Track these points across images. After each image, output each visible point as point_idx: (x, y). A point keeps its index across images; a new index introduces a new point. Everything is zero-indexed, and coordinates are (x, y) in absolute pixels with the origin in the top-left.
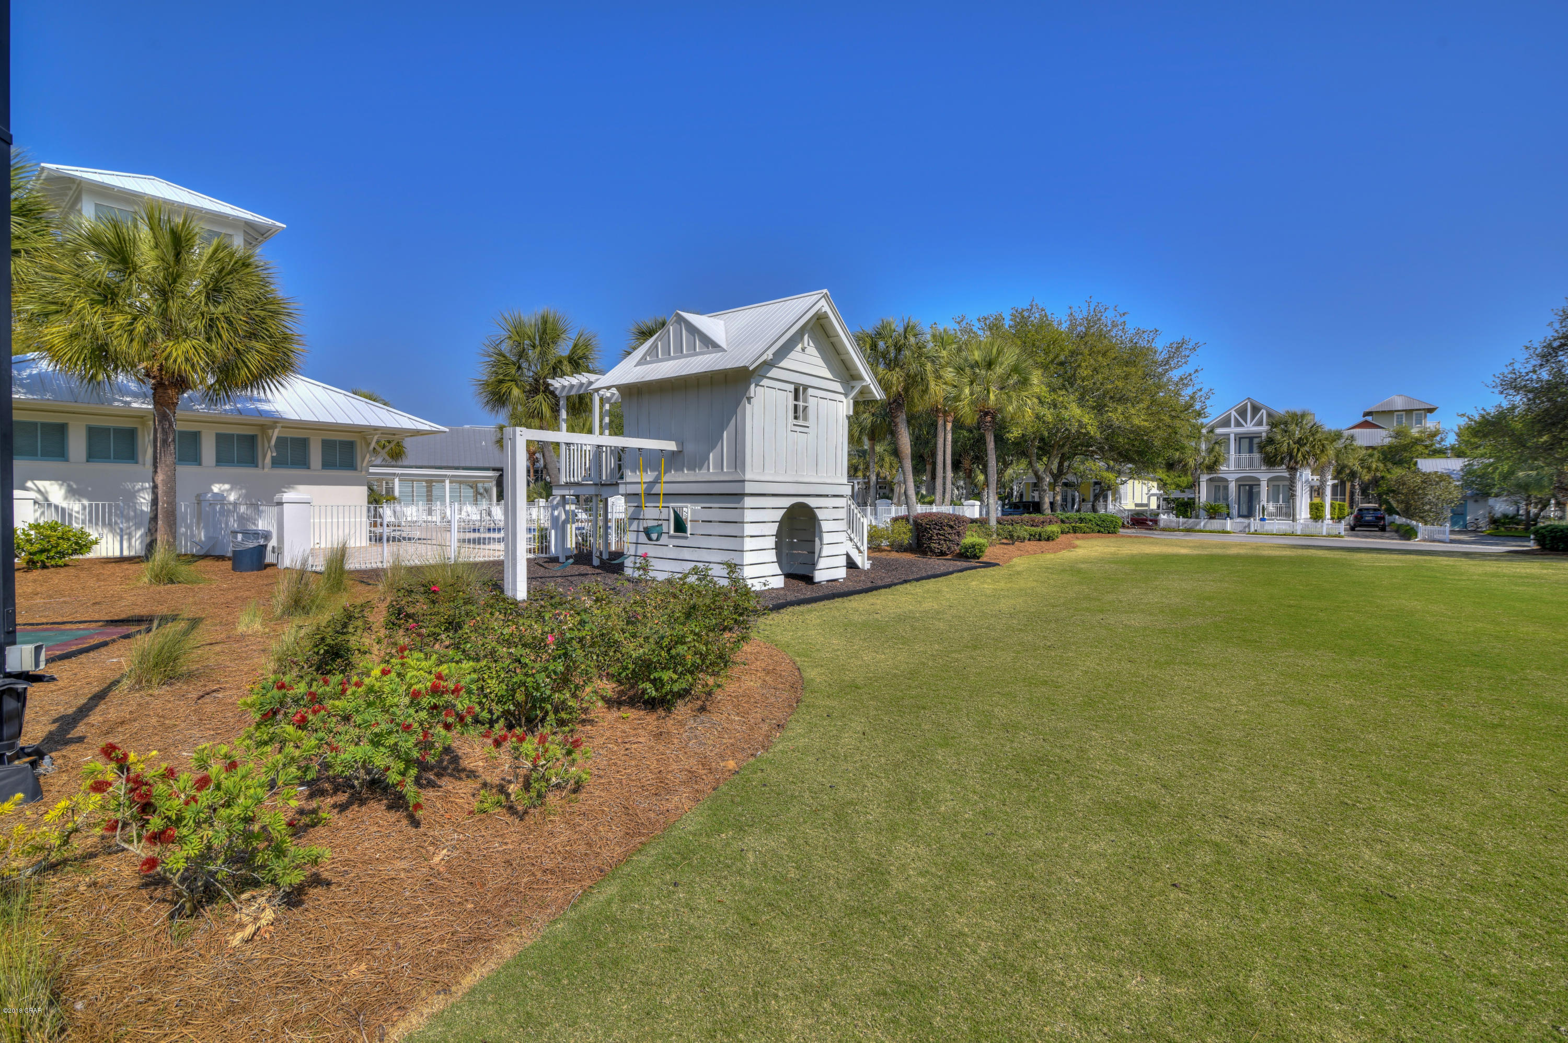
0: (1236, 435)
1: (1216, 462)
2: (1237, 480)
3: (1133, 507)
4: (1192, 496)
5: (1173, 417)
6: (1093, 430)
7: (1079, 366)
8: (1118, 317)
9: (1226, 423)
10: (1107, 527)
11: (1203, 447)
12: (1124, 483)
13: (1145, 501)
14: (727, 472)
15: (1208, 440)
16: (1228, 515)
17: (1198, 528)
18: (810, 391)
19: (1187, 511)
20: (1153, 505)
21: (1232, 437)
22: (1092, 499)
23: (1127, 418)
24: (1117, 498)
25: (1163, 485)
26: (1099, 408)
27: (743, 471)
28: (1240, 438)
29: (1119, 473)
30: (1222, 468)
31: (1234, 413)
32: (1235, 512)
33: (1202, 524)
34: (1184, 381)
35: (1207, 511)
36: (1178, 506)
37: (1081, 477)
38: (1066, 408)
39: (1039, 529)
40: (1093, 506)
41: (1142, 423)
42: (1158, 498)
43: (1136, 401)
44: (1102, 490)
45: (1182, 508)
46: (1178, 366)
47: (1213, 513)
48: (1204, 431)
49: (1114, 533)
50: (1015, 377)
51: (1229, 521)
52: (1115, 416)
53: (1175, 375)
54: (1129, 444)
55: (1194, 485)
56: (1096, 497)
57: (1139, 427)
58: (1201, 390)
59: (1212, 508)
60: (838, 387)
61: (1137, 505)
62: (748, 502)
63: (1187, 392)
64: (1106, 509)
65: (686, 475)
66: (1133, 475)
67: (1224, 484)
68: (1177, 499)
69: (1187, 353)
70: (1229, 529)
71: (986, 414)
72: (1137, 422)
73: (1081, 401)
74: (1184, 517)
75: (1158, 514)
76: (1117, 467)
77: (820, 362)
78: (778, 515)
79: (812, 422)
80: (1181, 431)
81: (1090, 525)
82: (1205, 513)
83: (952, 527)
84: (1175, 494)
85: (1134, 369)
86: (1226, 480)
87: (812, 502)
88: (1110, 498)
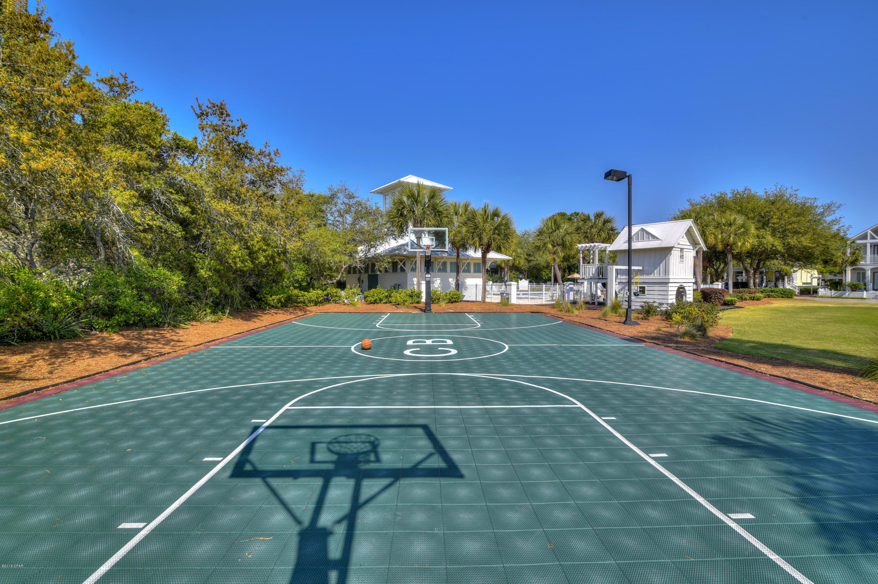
0: (871, 244)
1: (856, 260)
2: (872, 270)
3: (801, 285)
4: (841, 278)
5: (826, 241)
6: (780, 248)
7: (772, 217)
8: (794, 192)
9: (864, 237)
10: (788, 295)
11: (849, 251)
12: (795, 271)
13: (809, 281)
14: (662, 276)
15: (851, 247)
16: (865, 289)
17: (844, 296)
18: (684, 250)
19: (837, 287)
20: (815, 283)
21: (868, 246)
22: (774, 280)
23: (799, 242)
24: (791, 279)
25: (821, 272)
26: (784, 237)
27: (669, 276)
28: (874, 246)
29: (792, 266)
30: (861, 263)
31: (869, 232)
32: (870, 286)
33: (847, 294)
34: (834, 222)
35: (851, 287)
36: (831, 284)
37: (768, 268)
38: (765, 238)
39: (753, 295)
40: (775, 284)
41: (808, 244)
42: (818, 279)
43: (805, 233)
44: (781, 276)
45: (834, 285)
46: (829, 215)
47: (854, 288)
48: (848, 242)
49: (791, 298)
50: (742, 230)
51: (865, 292)
52: (793, 241)
53: (829, 219)
54: (799, 253)
55: (842, 272)
56: (777, 279)
57: (807, 246)
58: (843, 226)
59: (853, 285)
60: (691, 247)
61: (803, 283)
62: (670, 285)
63: (835, 228)
64: (784, 286)
65: (645, 277)
66: (801, 267)
67: (863, 271)
68: (832, 280)
69: (835, 209)
70: (865, 297)
71: (728, 245)
72: (805, 244)
73: (773, 235)
74: (835, 290)
75: (818, 289)
76: (791, 263)
77: (687, 240)
78: (676, 289)
79: (684, 260)
80: (831, 247)
81: (777, 294)
82: (849, 288)
83: (720, 293)
84: (829, 277)
85: (803, 219)
86: (864, 270)
87: (684, 285)
88: (786, 280)
